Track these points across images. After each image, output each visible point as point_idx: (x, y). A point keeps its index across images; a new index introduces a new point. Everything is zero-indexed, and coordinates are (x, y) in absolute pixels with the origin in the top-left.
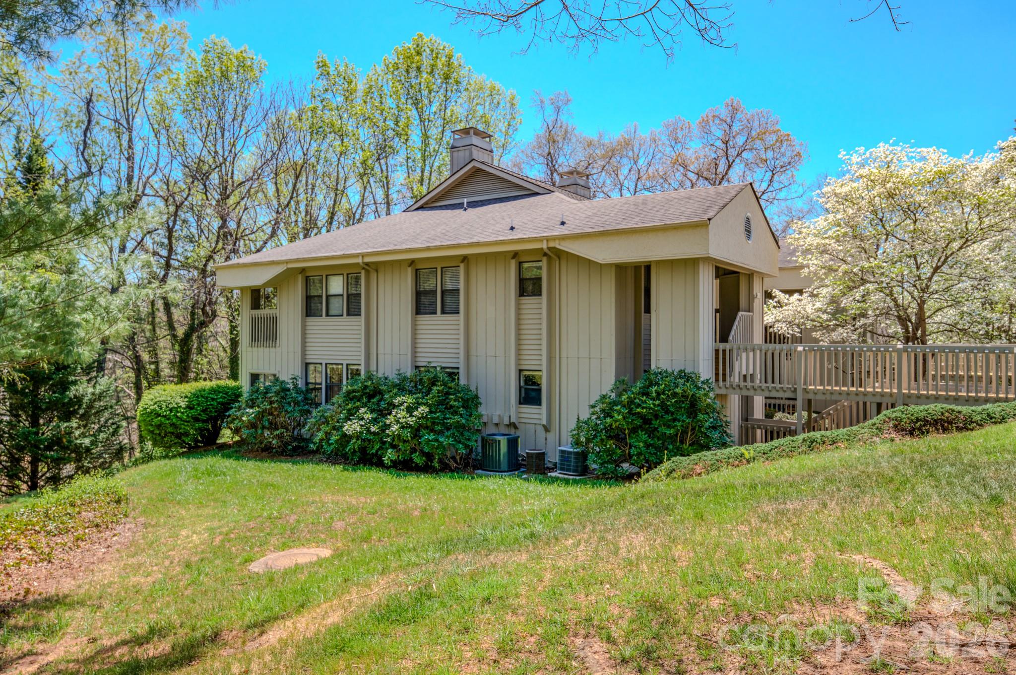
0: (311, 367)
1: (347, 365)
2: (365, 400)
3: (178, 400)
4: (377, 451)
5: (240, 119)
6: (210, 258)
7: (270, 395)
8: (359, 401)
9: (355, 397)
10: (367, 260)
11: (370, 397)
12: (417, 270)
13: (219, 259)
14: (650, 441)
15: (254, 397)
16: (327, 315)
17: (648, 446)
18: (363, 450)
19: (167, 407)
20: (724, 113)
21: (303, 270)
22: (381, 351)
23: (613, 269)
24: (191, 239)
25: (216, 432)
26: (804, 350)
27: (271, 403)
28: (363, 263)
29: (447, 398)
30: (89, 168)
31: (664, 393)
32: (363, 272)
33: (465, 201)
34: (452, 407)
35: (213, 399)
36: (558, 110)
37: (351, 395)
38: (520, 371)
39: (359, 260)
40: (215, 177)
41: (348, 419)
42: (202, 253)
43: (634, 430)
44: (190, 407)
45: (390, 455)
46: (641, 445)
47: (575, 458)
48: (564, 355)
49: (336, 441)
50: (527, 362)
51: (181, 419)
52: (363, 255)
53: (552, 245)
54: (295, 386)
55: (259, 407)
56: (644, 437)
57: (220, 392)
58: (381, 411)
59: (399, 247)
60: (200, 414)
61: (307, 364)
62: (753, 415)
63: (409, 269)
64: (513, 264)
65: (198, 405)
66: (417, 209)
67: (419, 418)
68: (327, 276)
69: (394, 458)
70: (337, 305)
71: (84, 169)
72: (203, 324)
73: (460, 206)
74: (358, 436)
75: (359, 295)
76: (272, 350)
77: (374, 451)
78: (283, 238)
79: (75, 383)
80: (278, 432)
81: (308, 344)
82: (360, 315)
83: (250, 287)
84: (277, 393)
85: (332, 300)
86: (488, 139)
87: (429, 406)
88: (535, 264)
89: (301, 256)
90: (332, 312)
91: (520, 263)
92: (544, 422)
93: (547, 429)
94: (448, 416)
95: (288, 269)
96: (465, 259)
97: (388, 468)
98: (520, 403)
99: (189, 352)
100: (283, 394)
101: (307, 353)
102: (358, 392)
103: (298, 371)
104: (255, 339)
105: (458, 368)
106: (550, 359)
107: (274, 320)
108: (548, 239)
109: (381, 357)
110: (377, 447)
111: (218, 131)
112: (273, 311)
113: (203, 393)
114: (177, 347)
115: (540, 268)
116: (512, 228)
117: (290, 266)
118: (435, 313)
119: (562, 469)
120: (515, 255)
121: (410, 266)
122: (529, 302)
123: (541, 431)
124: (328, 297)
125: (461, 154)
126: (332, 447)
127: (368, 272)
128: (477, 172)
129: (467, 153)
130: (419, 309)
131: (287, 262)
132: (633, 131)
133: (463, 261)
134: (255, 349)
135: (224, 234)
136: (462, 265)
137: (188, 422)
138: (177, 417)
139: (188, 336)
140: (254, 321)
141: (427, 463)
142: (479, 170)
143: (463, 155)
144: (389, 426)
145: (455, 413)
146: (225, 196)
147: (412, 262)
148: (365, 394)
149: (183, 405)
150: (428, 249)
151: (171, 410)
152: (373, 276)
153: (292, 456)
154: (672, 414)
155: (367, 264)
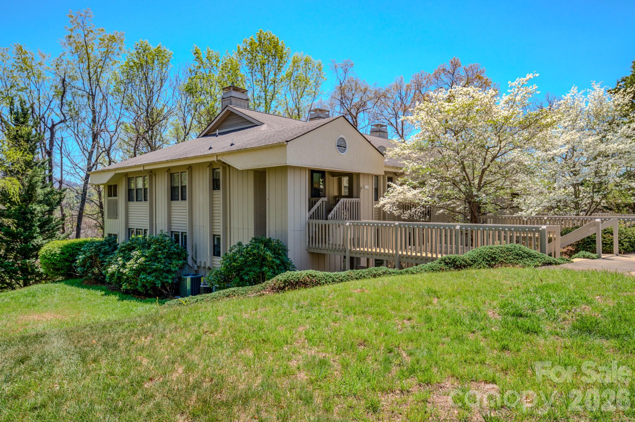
0: (131, 231)
1: (144, 230)
3: (56, 250)
10: (145, 168)
12: (171, 174)
19: (50, 253)
20: (449, 67)
21: (126, 174)
22: (157, 222)
23: (253, 173)
26: (350, 225)
28: (144, 170)
30: (65, 117)
32: (148, 175)
34: (158, 258)
36: (346, 71)
38: (214, 235)
39: (142, 168)
44: (62, 253)
45: (124, 286)
48: (232, 226)
52: (144, 166)
53: (219, 158)
61: (129, 229)
62: (360, 264)
63: (166, 174)
64: (208, 170)
65: (68, 252)
66: (203, 136)
67: (140, 265)
68: (136, 178)
69: (128, 288)
70: (140, 195)
71: (63, 119)
74: (115, 274)
76: (116, 220)
79: (35, 238)
81: (129, 217)
82: (147, 201)
85: (138, 192)
87: (146, 257)
90: (138, 199)
91: (213, 170)
94: (155, 264)
95: (116, 174)
96: (189, 167)
98: (214, 255)
101: (129, 222)
103: (124, 234)
105: (186, 233)
106: (226, 228)
107: (117, 204)
108: (217, 155)
109: (157, 225)
112: (117, 198)
115: (219, 172)
117: (117, 172)
118: (178, 200)
120: (210, 164)
121: (167, 171)
122: (216, 194)
124: (136, 190)
127: (151, 176)
128: (232, 113)
130: (172, 197)
133: (188, 169)
134: (110, 220)
136: (187, 171)
140: (109, 203)
145: (160, 262)
149: (58, 252)
150: (168, 161)
151: (52, 255)
152: (154, 177)
155: (149, 171)
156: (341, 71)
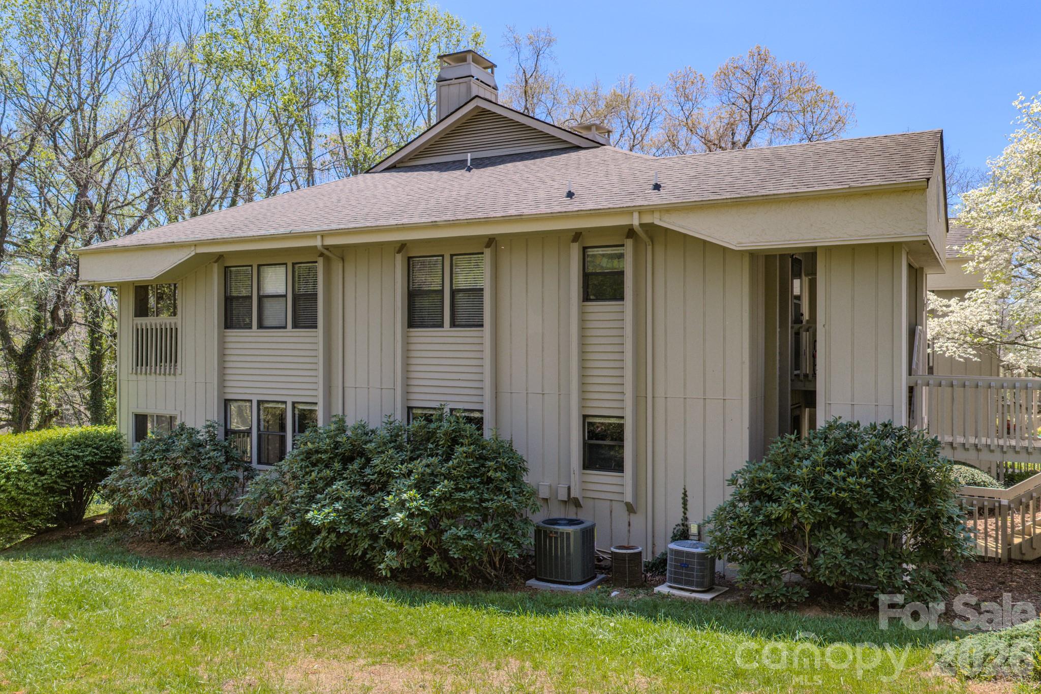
0: (233, 407)
1: (294, 403)
2: (337, 466)
3: (20, 460)
4: (365, 553)
5: (104, 45)
6: (62, 240)
7: (174, 455)
8: (327, 467)
9: (319, 461)
10: (329, 241)
11: (347, 460)
12: (409, 258)
13: (75, 244)
14: (852, 546)
15: (147, 457)
16: (261, 326)
17: (848, 553)
18: (339, 550)
20: (749, 65)
21: (220, 257)
22: (350, 383)
23: (746, 260)
24: (31, 216)
25: (81, 506)
27: (176, 467)
28: (323, 246)
29: (483, 466)
31: (872, 464)
32: (321, 261)
33: (469, 156)
34: (490, 480)
35: (77, 458)
37: (314, 458)
38: (585, 417)
39: (318, 242)
40: (67, 129)
41: (311, 499)
42: (48, 233)
43: (821, 525)
44: (39, 471)
45: (390, 560)
46: (839, 550)
47: (699, 564)
48: (660, 392)
49: (292, 534)
50: (595, 404)
51: (25, 492)
52: (323, 235)
53: (647, 219)
54: (213, 437)
55: (155, 473)
56: (841, 537)
57: (88, 446)
58: (367, 484)
59: (382, 222)
60: (55, 482)
61: (227, 402)
63: (399, 257)
64: (575, 251)
66: (388, 169)
67: (439, 500)
68: (259, 266)
69: (395, 565)
70: (275, 312)
72: (53, 334)
73: (459, 165)
74: (332, 528)
75: (314, 296)
76: (171, 379)
77: (359, 552)
78: (161, 216)
80: (189, 514)
81: (228, 371)
82: (316, 327)
83: (133, 282)
84: (186, 451)
85: (269, 305)
86: (489, 70)
87: (454, 478)
88: (609, 251)
89: (218, 235)
90: (267, 323)
91: (585, 249)
92: (629, 498)
93: (631, 509)
94: (486, 496)
95: (196, 254)
96: (491, 241)
97: (383, 580)
98: (586, 467)
99: (32, 372)
100: (195, 453)
101: (228, 384)
102: (326, 452)
103: (214, 414)
104: (141, 360)
105: (481, 411)
106: (639, 399)
107: (173, 334)
108: (641, 210)
109: (350, 393)
110: (366, 544)
111: (73, 63)
112: (173, 320)
113: (60, 448)
114: (14, 366)
115: (621, 256)
116: (570, 195)
117: (201, 249)
118: (442, 326)
119: (676, 581)
120: (577, 235)
121: (399, 252)
122: (601, 310)
123: (621, 513)
124: (261, 298)
125: (454, 90)
126: (284, 543)
127: (327, 260)
128: (481, 114)
129: (463, 88)
130: (414, 319)
131: (196, 244)
132: (628, 86)
133: (488, 245)
134: (142, 377)
135: (81, 208)
136: (488, 252)
137: (37, 495)
138: (18, 487)
139: (30, 350)
140: (141, 337)
141: (449, 572)
142: (485, 112)
143: (456, 92)
144: (386, 513)
145: (499, 490)
146: (84, 152)
147: (402, 247)
148: (336, 455)
149: (27, 467)
150: (434, 225)
151: (8, 477)
152: (337, 266)
153: (210, 551)
154: (893, 500)
155: (327, 248)
156: (527, 52)
